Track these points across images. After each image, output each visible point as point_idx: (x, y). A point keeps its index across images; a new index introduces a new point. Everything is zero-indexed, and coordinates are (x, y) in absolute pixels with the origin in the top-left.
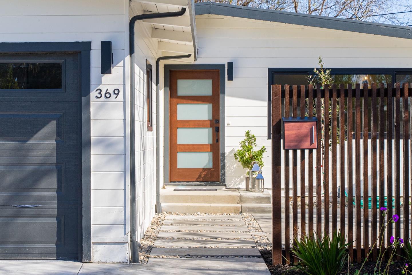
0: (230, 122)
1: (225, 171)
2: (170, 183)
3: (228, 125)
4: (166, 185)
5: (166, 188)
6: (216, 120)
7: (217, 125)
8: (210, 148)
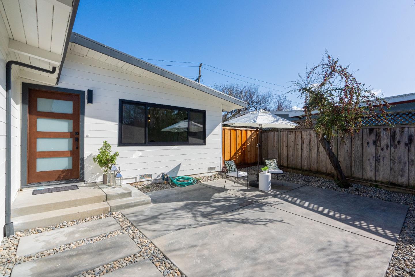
0: (89, 134)
1: (84, 171)
2: (29, 185)
3: (87, 136)
4: (22, 188)
5: (23, 190)
6: (76, 133)
7: (77, 136)
8: (70, 153)
